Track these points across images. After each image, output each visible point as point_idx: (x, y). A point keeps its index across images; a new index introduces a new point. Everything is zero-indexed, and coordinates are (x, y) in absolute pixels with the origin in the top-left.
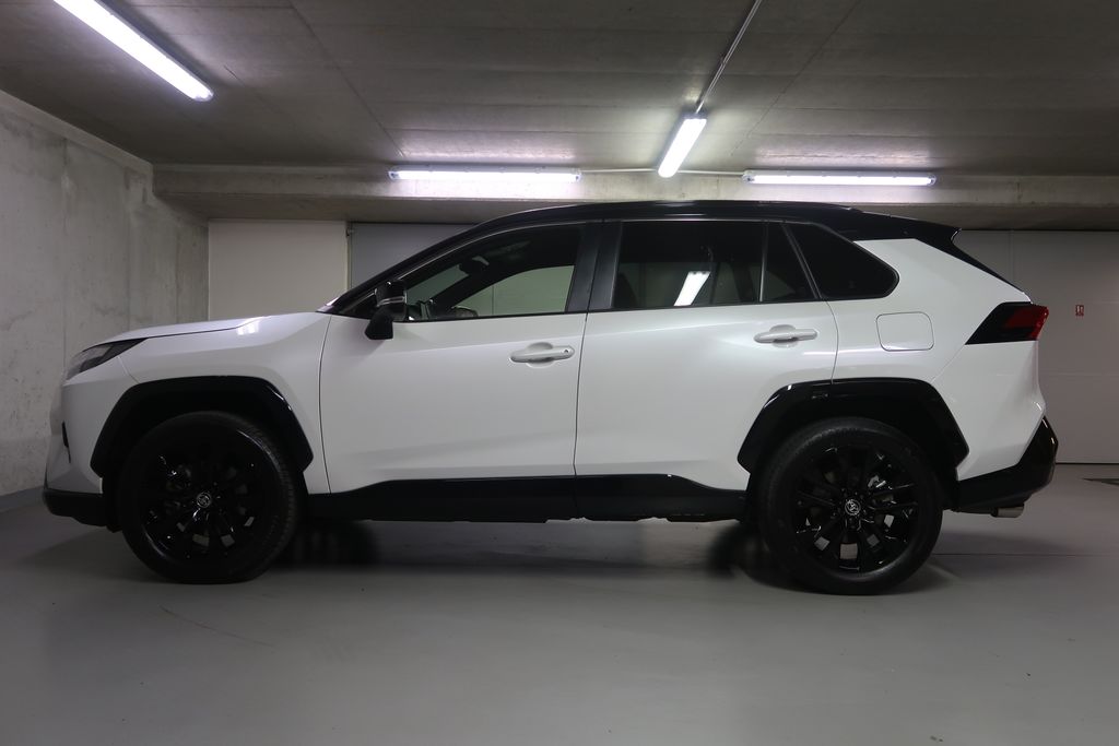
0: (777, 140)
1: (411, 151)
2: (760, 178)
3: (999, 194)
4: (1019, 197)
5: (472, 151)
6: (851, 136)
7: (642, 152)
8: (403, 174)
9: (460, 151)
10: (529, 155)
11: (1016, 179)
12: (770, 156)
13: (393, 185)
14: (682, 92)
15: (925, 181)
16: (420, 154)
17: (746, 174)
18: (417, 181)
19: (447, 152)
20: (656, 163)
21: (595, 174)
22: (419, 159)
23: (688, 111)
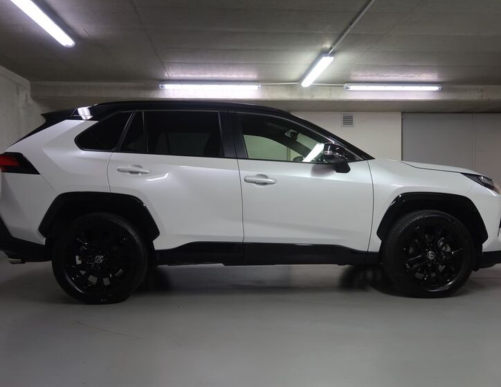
0: (365, 68)
1: (172, 73)
2: (353, 87)
3: (472, 95)
4: (482, 96)
5: (206, 74)
6: (404, 66)
7: (294, 74)
8: (167, 86)
9: (199, 74)
10: (235, 76)
11: (480, 87)
12: (361, 76)
13: (161, 92)
14: (323, 43)
15: (436, 88)
16: (177, 76)
17: (346, 85)
18: (174, 90)
19: (192, 74)
20: (300, 80)
21: (267, 85)
22: (177, 78)
23: (325, 53)
